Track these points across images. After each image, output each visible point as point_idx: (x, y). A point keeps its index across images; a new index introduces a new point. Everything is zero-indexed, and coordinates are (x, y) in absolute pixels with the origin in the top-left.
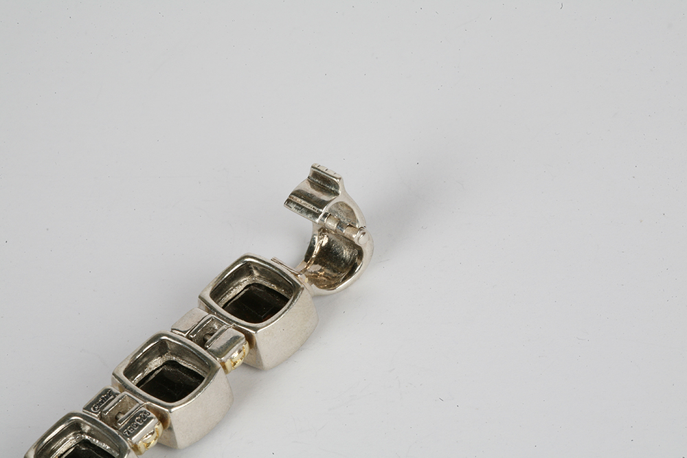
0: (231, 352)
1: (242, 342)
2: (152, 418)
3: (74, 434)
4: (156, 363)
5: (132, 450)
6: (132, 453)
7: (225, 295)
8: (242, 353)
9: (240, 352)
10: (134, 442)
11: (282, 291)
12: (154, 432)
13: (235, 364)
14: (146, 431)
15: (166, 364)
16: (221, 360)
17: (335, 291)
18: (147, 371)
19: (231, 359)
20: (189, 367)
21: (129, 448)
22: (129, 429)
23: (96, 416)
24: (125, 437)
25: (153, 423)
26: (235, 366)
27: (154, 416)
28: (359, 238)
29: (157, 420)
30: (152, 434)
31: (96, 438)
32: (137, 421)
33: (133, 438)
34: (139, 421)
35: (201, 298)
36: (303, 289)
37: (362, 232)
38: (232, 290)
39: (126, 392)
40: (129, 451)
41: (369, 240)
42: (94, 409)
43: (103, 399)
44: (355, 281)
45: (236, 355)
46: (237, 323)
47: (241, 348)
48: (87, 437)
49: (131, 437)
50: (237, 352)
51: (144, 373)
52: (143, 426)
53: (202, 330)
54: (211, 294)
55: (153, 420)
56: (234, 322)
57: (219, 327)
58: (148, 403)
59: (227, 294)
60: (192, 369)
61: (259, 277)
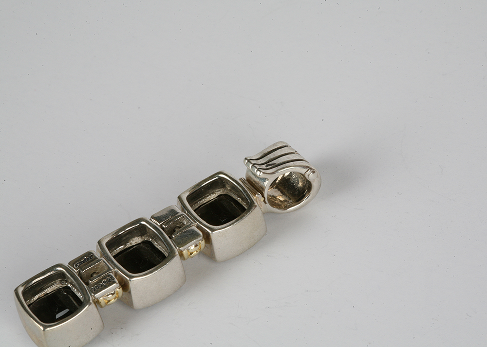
0: (188, 245)
1: (199, 239)
2: (114, 282)
3: (60, 281)
4: (136, 240)
5: (93, 304)
6: (93, 305)
7: (202, 199)
8: (198, 247)
9: (196, 246)
10: (97, 297)
11: (244, 204)
12: (114, 293)
13: (191, 254)
14: (107, 291)
15: (144, 242)
16: (180, 249)
17: (286, 211)
18: (128, 245)
19: (188, 250)
20: (159, 249)
21: (91, 301)
22: (96, 287)
23: (76, 271)
24: (91, 291)
25: (115, 287)
26: (191, 256)
27: (117, 281)
28: (309, 175)
29: (118, 285)
30: (113, 294)
31: (75, 288)
32: (103, 282)
33: (96, 295)
34: (105, 283)
35: (180, 198)
36: (256, 206)
37: (312, 170)
38: (208, 196)
39: (103, 258)
40: (91, 304)
41: (317, 177)
42: (76, 266)
43: (85, 259)
44: (302, 206)
45: (192, 248)
46: (201, 223)
47: (198, 243)
48: (69, 285)
49: (95, 294)
50: (194, 245)
51: (125, 245)
52: (106, 287)
53: (173, 223)
54: (188, 197)
55: (115, 284)
56: (198, 221)
57: (187, 223)
58: (116, 270)
59: (203, 198)
60: (161, 250)
61: (230, 190)
